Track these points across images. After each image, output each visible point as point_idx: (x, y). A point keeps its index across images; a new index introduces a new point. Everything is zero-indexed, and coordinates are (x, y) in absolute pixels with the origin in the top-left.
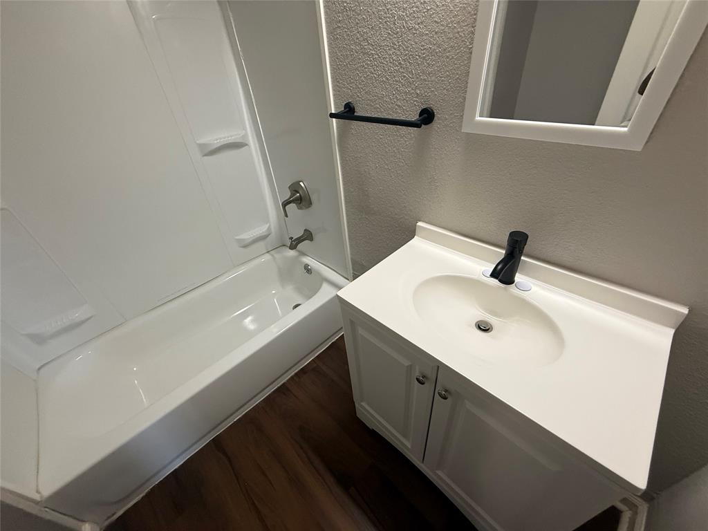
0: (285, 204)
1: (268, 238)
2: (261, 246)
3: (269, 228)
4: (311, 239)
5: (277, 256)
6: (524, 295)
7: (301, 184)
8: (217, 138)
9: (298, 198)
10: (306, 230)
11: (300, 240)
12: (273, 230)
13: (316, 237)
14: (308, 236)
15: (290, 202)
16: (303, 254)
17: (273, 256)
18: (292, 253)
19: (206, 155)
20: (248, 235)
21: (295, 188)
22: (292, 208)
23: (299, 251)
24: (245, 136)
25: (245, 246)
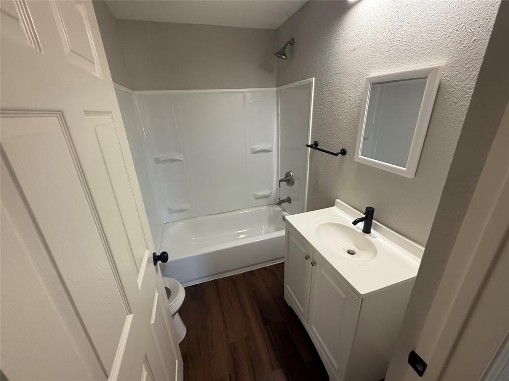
0: (281, 181)
1: (270, 197)
2: (264, 201)
3: (271, 193)
4: (290, 203)
5: (271, 208)
6: (371, 239)
7: (291, 173)
8: (259, 147)
9: (288, 180)
10: (288, 197)
11: (283, 201)
12: (273, 194)
13: (293, 202)
14: (289, 200)
15: (283, 181)
16: (284, 210)
17: (269, 208)
18: (278, 208)
19: (253, 153)
20: (260, 194)
21: (288, 175)
22: (284, 184)
23: (282, 208)
24: (272, 148)
25: (256, 199)
